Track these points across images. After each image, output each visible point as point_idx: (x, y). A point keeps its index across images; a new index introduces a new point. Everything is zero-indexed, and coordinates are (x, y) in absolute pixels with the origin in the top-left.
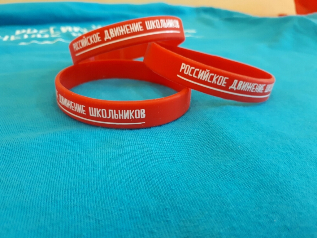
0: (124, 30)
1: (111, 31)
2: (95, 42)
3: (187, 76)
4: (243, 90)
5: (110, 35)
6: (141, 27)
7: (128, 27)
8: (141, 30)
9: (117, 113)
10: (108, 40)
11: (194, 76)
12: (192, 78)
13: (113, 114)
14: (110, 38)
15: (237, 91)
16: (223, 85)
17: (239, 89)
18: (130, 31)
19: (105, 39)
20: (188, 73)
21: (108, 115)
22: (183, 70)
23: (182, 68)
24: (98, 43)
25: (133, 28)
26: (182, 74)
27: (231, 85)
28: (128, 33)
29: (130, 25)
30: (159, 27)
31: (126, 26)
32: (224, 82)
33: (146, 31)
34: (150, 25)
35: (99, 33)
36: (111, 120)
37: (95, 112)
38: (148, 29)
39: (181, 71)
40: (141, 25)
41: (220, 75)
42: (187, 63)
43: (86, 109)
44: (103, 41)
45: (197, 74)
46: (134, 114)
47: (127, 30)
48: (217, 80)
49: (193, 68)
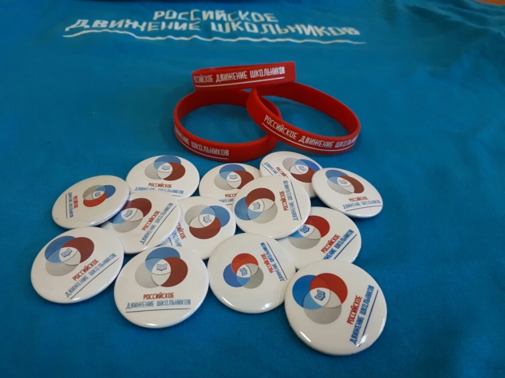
0: (232, 77)
1: (222, 76)
2: (209, 82)
3: (268, 126)
4: (310, 144)
5: (220, 79)
6: (245, 76)
7: (235, 75)
8: (245, 78)
9: (209, 149)
10: (219, 83)
11: (273, 127)
12: (271, 128)
13: (206, 149)
14: (220, 81)
15: (305, 144)
16: (294, 138)
17: (307, 143)
18: (236, 78)
19: (217, 81)
20: (270, 123)
21: (203, 149)
22: (266, 120)
23: (266, 119)
24: (211, 84)
25: (239, 76)
26: (265, 123)
27: (300, 139)
28: (235, 79)
29: (237, 74)
30: (262, 76)
31: (234, 73)
32: (295, 136)
33: (249, 79)
34: (254, 74)
35: (212, 75)
36: (205, 153)
37: (195, 146)
38: (251, 77)
39: (265, 120)
40: (246, 73)
41: (292, 130)
42: (269, 116)
43: (190, 141)
44: (214, 83)
45: (275, 126)
46: (220, 152)
47: (234, 77)
48: (289, 133)
49: (273, 121)
